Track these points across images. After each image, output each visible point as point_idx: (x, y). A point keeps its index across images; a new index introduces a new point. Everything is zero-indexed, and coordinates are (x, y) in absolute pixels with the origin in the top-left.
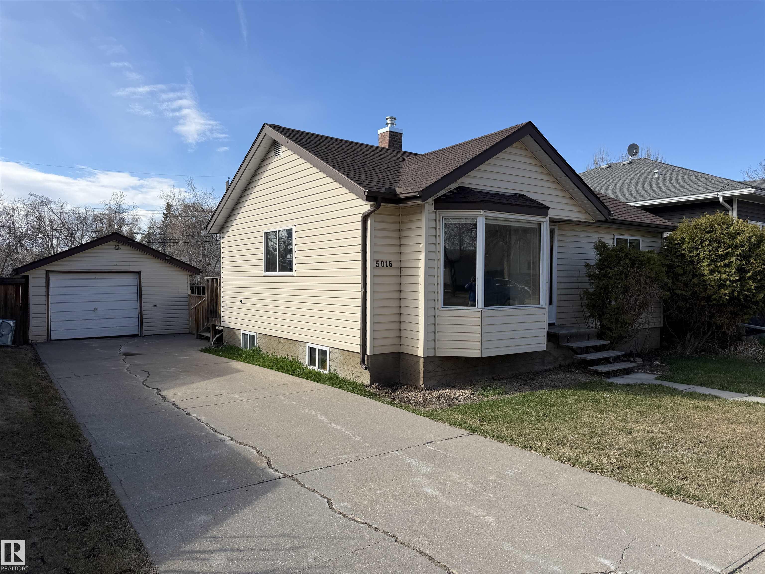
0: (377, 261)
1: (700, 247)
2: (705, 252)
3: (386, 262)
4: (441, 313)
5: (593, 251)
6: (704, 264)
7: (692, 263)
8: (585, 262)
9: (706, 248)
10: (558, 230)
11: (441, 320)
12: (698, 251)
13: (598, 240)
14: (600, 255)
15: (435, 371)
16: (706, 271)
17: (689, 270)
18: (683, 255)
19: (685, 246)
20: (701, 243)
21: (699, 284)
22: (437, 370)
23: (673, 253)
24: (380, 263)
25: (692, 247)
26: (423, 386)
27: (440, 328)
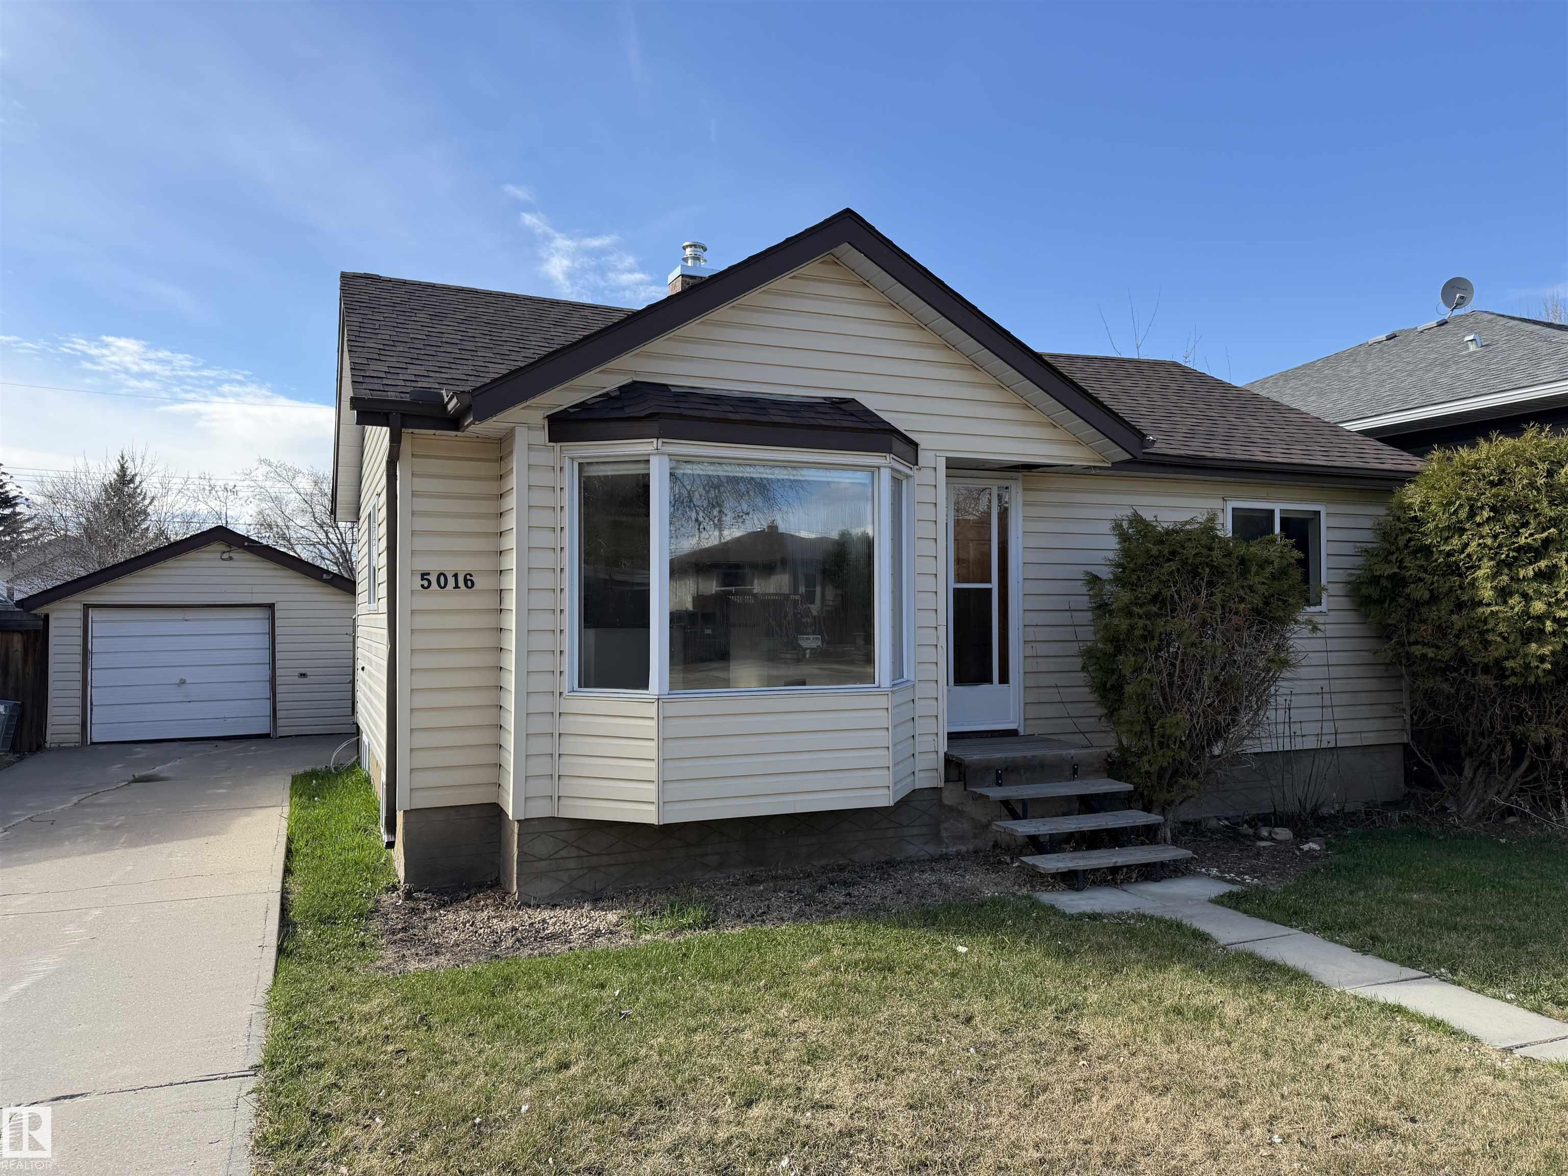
0: (424, 576)
1: (1467, 526)
2: (1481, 541)
3: (456, 576)
4: (568, 705)
5: (1113, 543)
6: (1482, 573)
7: (1454, 570)
8: (1088, 573)
9: (1485, 530)
10: (1024, 489)
11: (568, 725)
12: (1465, 537)
13: (1129, 512)
14: (1123, 552)
15: (558, 856)
16: (1487, 593)
17: (1445, 590)
18: (1427, 551)
19: (1431, 526)
20: (1471, 514)
21: (1469, 627)
22: (563, 853)
23: (1402, 544)
24: (433, 579)
26: (517, 895)
27: (569, 745)
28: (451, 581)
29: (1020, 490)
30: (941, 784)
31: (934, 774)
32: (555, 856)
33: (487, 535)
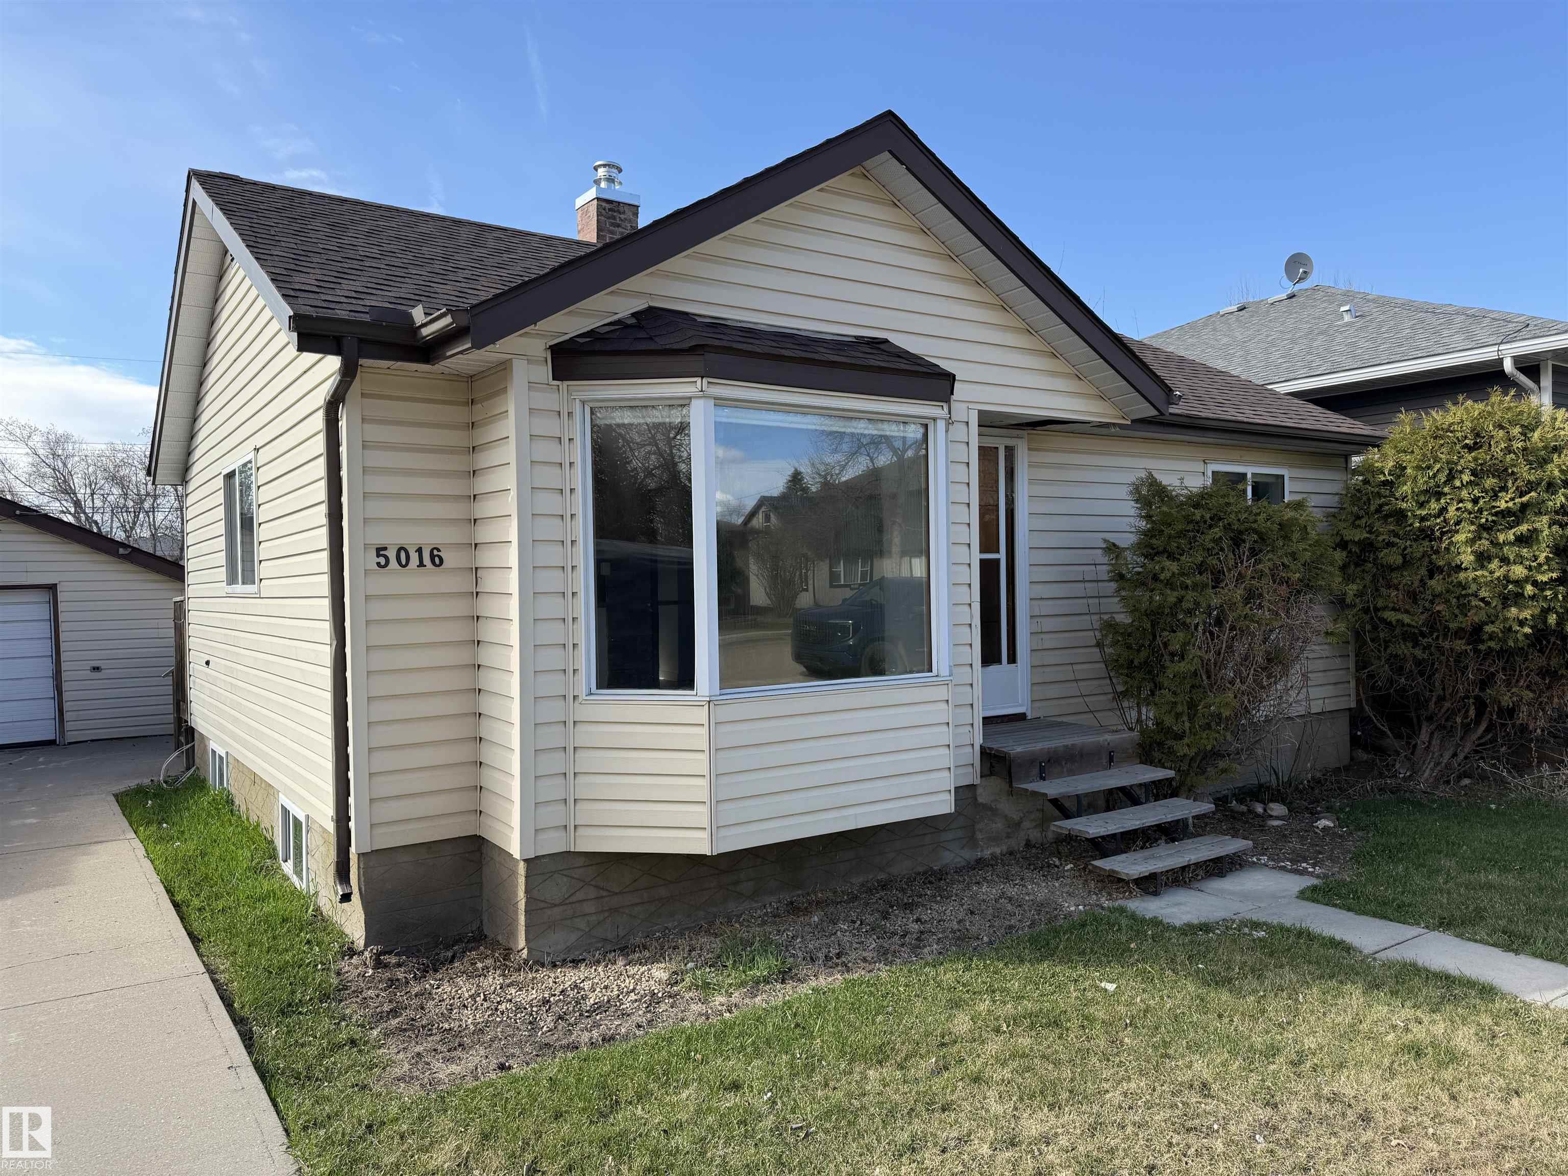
0: (380, 551)
1: (1446, 490)
2: (1461, 505)
3: (419, 551)
4: (585, 712)
5: (1130, 508)
6: (1461, 537)
7: (1426, 534)
8: (1105, 541)
9: (1464, 494)
10: (1029, 449)
11: (584, 736)
12: (1442, 501)
13: (1143, 474)
14: (1148, 517)
15: (573, 899)
16: (1467, 558)
17: (1419, 555)
18: (1401, 515)
19: (1406, 488)
20: (1451, 478)
21: (1448, 592)
22: (580, 896)
23: (1373, 508)
24: (392, 554)
25: (1427, 491)
26: (525, 951)
27: (586, 760)
28: (414, 557)
29: (1026, 451)
30: (977, 781)
31: (970, 769)
32: (571, 900)
33: (457, 498)
